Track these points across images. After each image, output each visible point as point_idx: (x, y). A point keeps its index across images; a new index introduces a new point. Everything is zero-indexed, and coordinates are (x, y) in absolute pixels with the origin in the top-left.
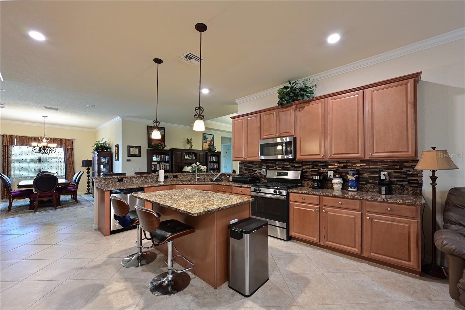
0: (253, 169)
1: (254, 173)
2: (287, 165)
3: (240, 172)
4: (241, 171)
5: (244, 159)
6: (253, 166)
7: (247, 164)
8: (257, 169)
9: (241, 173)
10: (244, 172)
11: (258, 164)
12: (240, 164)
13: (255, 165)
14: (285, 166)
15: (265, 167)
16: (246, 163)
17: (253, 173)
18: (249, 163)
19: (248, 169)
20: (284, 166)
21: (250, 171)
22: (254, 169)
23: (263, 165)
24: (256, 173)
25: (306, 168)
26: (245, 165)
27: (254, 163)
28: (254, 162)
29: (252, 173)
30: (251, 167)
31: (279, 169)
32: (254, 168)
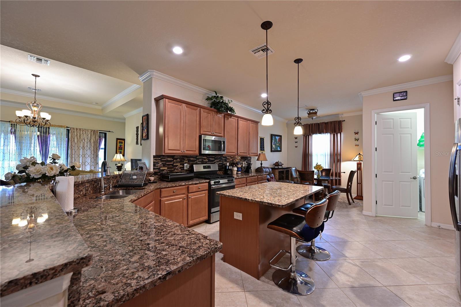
0: (173, 164)
1: (175, 169)
2: (205, 159)
3: (154, 169)
4: (156, 167)
5: (182, 153)
6: (173, 161)
7: (165, 158)
8: (179, 164)
9: (157, 170)
10: (161, 168)
11: (179, 158)
12: (155, 158)
13: (176, 159)
14: (204, 161)
15: (187, 162)
16: (164, 157)
17: (173, 168)
18: (169, 156)
19: (166, 164)
20: (203, 160)
21: (169, 167)
22: (175, 164)
23: (185, 160)
24: (176, 168)
25: (217, 161)
26: (162, 159)
27: (175, 157)
28: (175, 156)
29: (172, 169)
30: (172, 162)
31: (199, 163)
32: (175, 163)
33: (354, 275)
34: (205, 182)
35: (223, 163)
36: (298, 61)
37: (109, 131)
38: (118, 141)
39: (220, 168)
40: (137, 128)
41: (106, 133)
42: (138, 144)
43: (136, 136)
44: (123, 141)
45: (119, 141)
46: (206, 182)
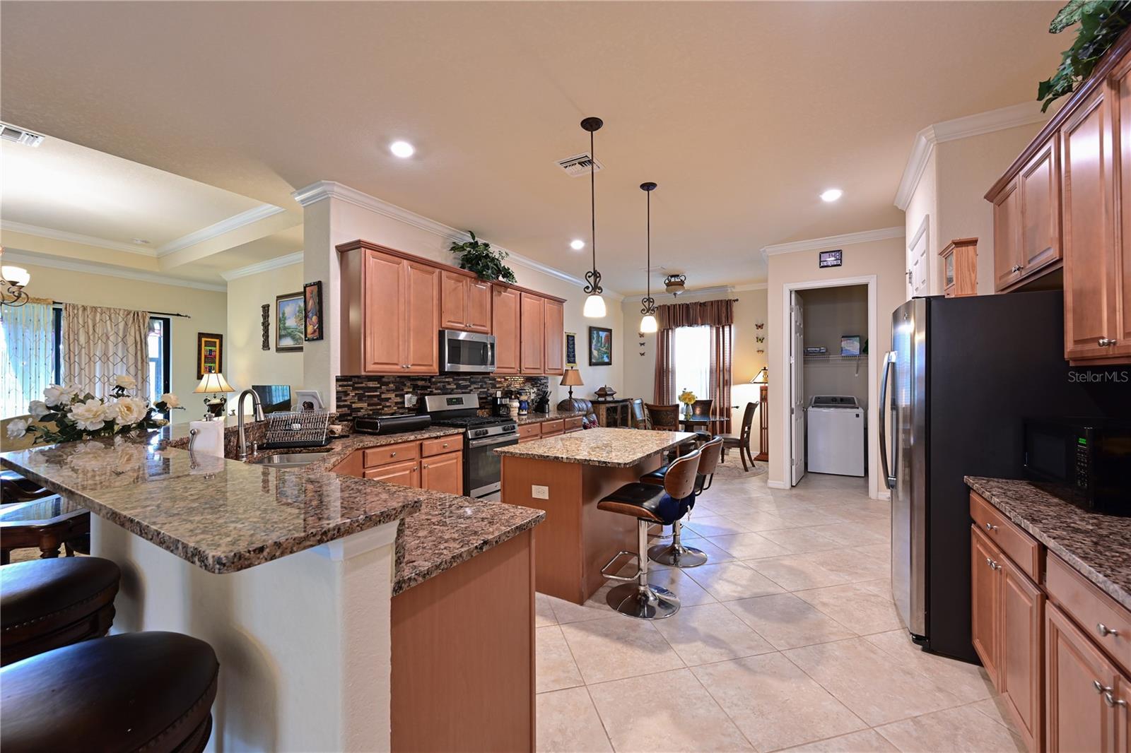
0: (380, 396)
1: (384, 407)
2: (449, 383)
3: (338, 407)
4: (342, 404)
6: (380, 388)
7: (362, 383)
8: (392, 396)
9: (345, 410)
10: (353, 405)
11: (393, 383)
12: (341, 383)
13: (387, 384)
14: (448, 387)
15: (411, 390)
16: (360, 381)
17: (380, 405)
18: (370, 378)
19: (365, 396)
20: (444, 386)
21: (372, 402)
22: (383, 396)
23: (405, 385)
24: (388, 404)
25: (475, 388)
26: (356, 385)
27: (384, 380)
28: (383, 377)
29: (379, 407)
30: (376, 391)
31: (437, 391)
32: (383, 393)
33: (744, 582)
34: (456, 434)
35: (489, 392)
36: (648, 187)
37: (178, 315)
38: (203, 340)
39: (483, 403)
40: (266, 309)
41: (169, 319)
42: (269, 349)
43: (262, 327)
44: (217, 341)
45: (206, 341)
46: (458, 434)
